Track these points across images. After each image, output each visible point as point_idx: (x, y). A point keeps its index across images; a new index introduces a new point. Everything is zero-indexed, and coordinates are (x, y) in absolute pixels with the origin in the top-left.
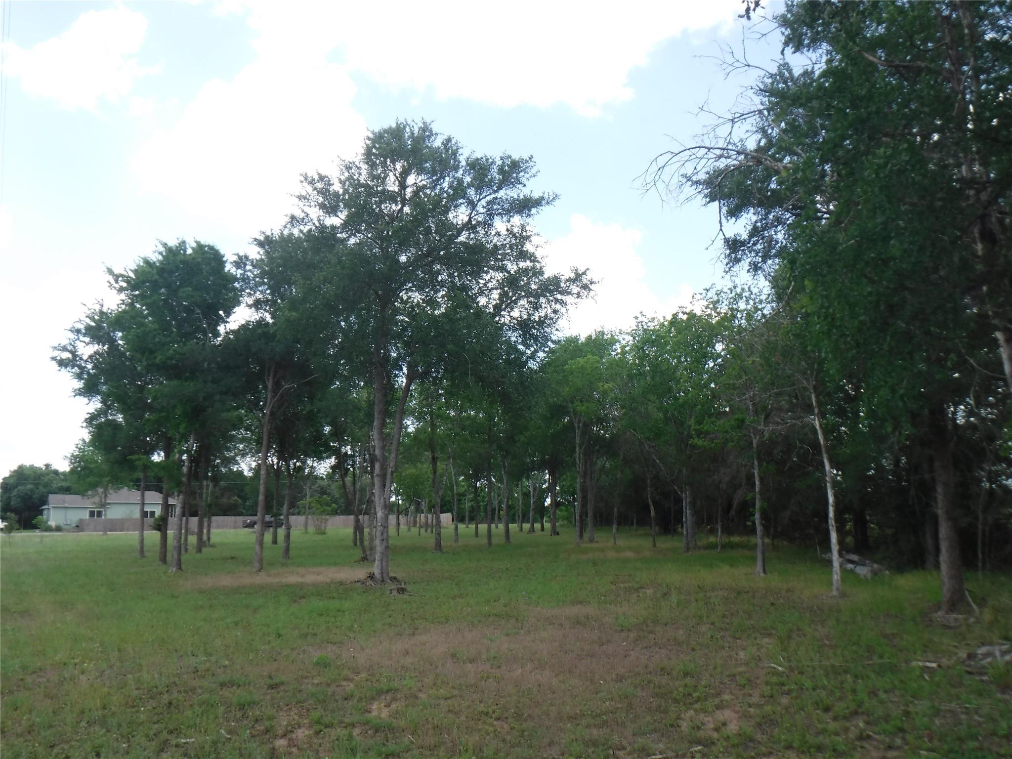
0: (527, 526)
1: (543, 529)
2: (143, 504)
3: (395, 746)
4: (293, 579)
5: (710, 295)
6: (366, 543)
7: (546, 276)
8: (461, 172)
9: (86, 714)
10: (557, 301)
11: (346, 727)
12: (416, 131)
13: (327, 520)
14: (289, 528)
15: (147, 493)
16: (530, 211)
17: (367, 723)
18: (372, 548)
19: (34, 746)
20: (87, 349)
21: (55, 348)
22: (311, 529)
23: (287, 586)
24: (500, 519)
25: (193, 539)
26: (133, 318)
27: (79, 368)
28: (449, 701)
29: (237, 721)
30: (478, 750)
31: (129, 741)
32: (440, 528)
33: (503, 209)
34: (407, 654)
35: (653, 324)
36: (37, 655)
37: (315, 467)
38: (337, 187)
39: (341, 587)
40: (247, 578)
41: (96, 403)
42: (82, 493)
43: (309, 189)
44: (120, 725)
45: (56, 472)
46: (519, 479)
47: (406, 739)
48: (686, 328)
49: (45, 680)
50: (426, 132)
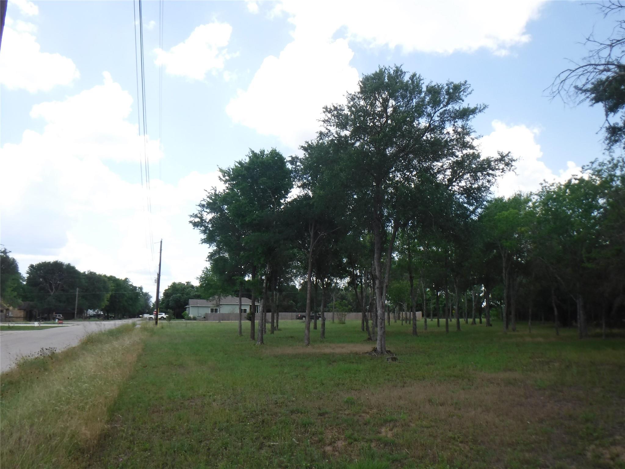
0: (470, 320)
1: (481, 322)
2: (241, 305)
3: (397, 455)
4: (327, 350)
5: (594, 166)
6: (371, 329)
7: (482, 159)
8: (423, 95)
9: (217, 425)
10: (488, 174)
11: (367, 442)
12: (392, 72)
13: (345, 315)
14: (324, 320)
15: (242, 299)
16: (468, 117)
17: (379, 440)
18: (375, 333)
19: (191, 441)
20: (208, 216)
21: (191, 216)
22: (336, 321)
23: (325, 354)
24: (452, 315)
25: (268, 326)
26: (232, 197)
27: (204, 227)
28: (430, 429)
29: (302, 433)
30: (450, 461)
31: (242, 442)
32: (416, 320)
33: (451, 117)
34: (401, 398)
35: (553, 187)
36: (189, 390)
37: (338, 283)
38: (347, 112)
39: (357, 355)
40: (300, 349)
41: (213, 247)
42: (207, 298)
43: (329, 115)
44: (236, 432)
45: (192, 287)
46: (465, 291)
47: (404, 451)
48: (578, 189)
49: (194, 404)
50: (399, 72)
